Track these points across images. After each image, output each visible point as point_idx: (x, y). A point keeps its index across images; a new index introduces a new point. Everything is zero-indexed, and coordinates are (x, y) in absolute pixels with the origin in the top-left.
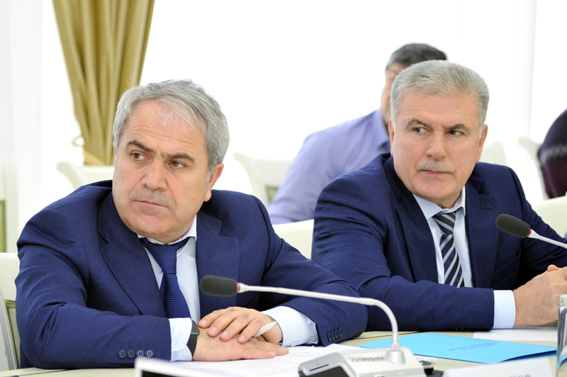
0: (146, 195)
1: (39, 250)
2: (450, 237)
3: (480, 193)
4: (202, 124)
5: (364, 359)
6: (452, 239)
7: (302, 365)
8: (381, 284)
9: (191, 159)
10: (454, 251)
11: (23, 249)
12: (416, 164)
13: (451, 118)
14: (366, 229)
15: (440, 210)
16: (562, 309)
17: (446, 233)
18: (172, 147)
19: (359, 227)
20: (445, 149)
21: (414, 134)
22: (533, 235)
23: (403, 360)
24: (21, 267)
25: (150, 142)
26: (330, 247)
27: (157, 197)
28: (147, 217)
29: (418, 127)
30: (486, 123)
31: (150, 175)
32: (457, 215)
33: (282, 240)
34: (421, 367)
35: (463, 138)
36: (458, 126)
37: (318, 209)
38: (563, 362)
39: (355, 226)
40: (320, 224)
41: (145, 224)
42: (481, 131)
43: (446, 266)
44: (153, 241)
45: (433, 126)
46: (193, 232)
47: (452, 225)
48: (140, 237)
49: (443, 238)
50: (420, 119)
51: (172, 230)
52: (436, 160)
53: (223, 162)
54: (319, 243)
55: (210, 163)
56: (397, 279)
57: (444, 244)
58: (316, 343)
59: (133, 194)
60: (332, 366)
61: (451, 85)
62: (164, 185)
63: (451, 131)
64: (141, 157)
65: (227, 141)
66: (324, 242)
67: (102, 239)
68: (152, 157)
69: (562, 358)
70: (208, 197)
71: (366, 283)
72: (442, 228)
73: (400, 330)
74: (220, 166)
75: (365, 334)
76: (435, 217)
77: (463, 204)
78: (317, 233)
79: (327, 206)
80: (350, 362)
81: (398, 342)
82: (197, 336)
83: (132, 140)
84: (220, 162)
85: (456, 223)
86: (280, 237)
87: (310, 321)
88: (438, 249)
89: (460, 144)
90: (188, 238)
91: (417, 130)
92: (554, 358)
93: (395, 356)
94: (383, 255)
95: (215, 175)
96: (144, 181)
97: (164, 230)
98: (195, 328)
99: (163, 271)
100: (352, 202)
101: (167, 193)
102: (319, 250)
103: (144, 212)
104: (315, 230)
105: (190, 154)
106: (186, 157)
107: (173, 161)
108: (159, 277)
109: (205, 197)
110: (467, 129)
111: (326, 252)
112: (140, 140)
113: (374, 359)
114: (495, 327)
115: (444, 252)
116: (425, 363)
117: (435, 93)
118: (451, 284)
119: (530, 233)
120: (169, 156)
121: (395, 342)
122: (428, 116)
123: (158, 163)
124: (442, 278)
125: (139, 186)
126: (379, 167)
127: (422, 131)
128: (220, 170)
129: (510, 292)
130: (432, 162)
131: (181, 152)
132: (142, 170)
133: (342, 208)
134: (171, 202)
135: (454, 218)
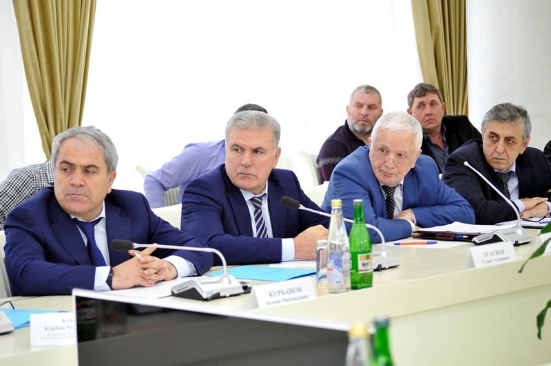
0: (74, 190)
1: (16, 230)
2: (259, 211)
3: (276, 185)
4: (101, 147)
5: (208, 283)
6: (261, 212)
7: (173, 288)
8: (218, 239)
9: (97, 168)
10: (262, 219)
11: (7, 230)
12: (236, 170)
13: (255, 143)
14: (210, 208)
15: (254, 196)
16: (318, 249)
17: (257, 208)
18: (85, 161)
19: (207, 207)
20: (251, 161)
21: (235, 152)
22: (302, 207)
23: (230, 282)
24: (7, 240)
25: (73, 160)
26: (191, 219)
27: (80, 191)
28: (76, 203)
29: (238, 148)
30: (279, 146)
31: (75, 178)
32: (263, 198)
33: (159, 218)
34: (241, 286)
35: (262, 155)
36: (259, 148)
37: (184, 197)
38: (320, 278)
39: (204, 207)
40: (185, 205)
41: (74, 207)
42: (275, 151)
43: (258, 227)
44: (80, 220)
45: (245, 148)
46: (103, 214)
47: (261, 204)
48: (73, 217)
49: (256, 212)
50: (237, 144)
51: (91, 210)
52: (246, 167)
53: (116, 170)
54: (185, 216)
55: (109, 170)
56: (227, 236)
57: (256, 215)
58: (196, 274)
59: (66, 191)
60: (190, 287)
61: (255, 125)
62: (83, 183)
63: (256, 151)
64: (68, 170)
65: (117, 157)
66: (188, 216)
67: (51, 222)
68: (75, 169)
69: (320, 276)
70: (109, 191)
71: (210, 238)
72: (255, 206)
73: (228, 264)
74: (114, 172)
75: (213, 268)
76: (250, 200)
77: (266, 192)
78: (184, 211)
79: (189, 195)
80: (200, 285)
81: (227, 272)
82: (112, 276)
83: (62, 160)
84: (114, 170)
85: (263, 203)
86: (158, 216)
87: (190, 263)
88: (253, 218)
89: (260, 158)
90: (101, 218)
91: (237, 150)
92: (315, 276)
93: (226, 280)
94: (220, 222)
95: (112, 178)
96: (71, 182)
97: (86, 210)
98: (111, 272)
99: (87, 237)
100: (203, 192)
101: (86, 188)
102: (185, 220)
103: (74, 200)
104: (183, 209)
105: (96, 165)
106: (94, 166)
107: (87, 170)
108: (86, 241)
109: (107, 190)
110: (264, 150)
111: (189, 221)
112: (67, 160)
113: (213, 283)
114: (283, 260)
115: (256, 220)
116: (243, 283)
117: (246, 129)
118: (261, 237)
119: (299, 206)
120: (84, 166)
121: (225, 272)
122: (242, 142)
123: (78, 172)
124: (255, 235)
125: (69, 186)
126: (219, 172)
127: (239, 150)
128: (115, 174)
129: (291, 239)
130: (244, 168)
131: (91, 163)
132: (70, 177)
133: (198, 196)
134: (88, 194)
135: (262, 200)
